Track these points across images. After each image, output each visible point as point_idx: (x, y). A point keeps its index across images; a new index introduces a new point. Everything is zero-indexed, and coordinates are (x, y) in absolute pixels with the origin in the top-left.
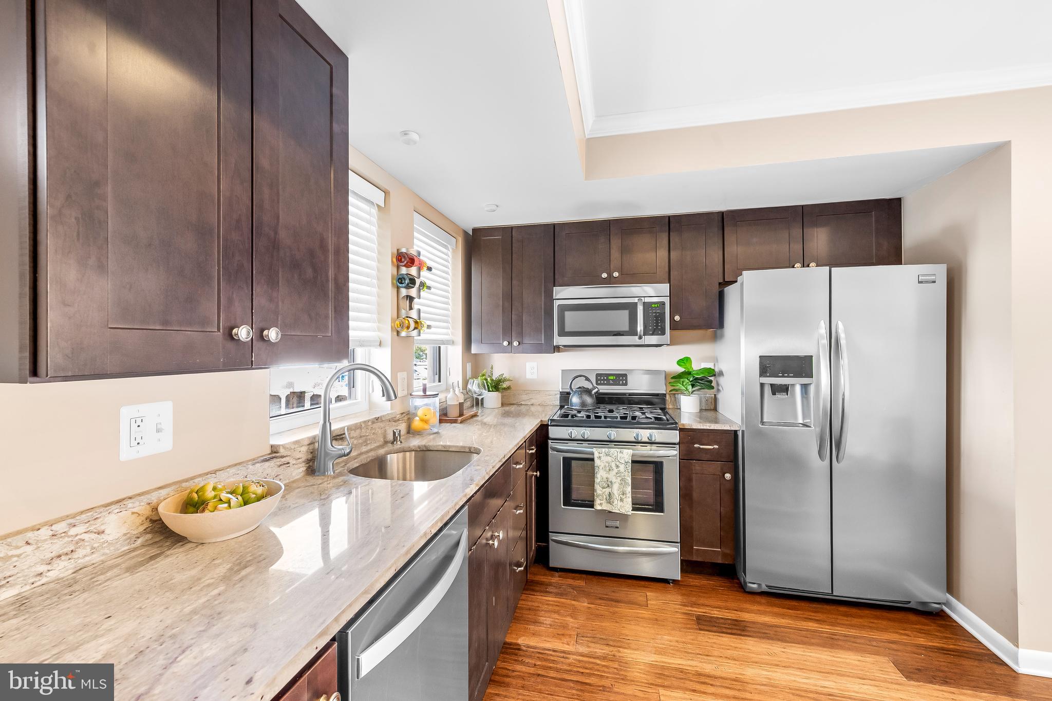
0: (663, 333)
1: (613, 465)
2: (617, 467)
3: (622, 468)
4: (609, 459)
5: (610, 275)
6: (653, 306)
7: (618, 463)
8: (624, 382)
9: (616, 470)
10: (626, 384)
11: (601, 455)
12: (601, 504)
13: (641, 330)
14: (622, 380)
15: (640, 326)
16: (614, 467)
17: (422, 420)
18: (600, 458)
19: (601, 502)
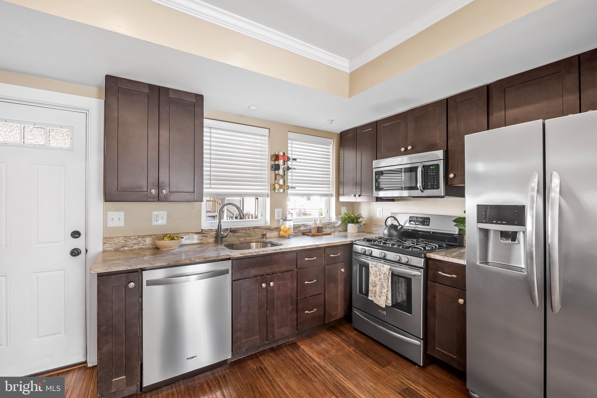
0: (438, 188)
1: (378, 273)
2: (380, 275)
3: (382, 276)
4: (376, 269)
5: (406, 149)
6: (431, 167)
7: (380, 273)
8: (428, 223)
9: (379, 277)
10: (429, 225)
11: (372, 266)
12: (371, 296)
13: (420, 186)
14: (427, 222)
15: (419, 183)
16: (378, 275)
17: (284, 232)
18: (372, 267)
19: (372, 295)
